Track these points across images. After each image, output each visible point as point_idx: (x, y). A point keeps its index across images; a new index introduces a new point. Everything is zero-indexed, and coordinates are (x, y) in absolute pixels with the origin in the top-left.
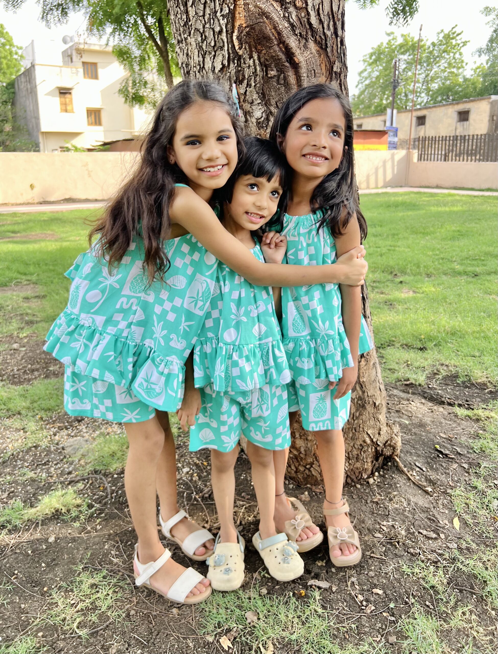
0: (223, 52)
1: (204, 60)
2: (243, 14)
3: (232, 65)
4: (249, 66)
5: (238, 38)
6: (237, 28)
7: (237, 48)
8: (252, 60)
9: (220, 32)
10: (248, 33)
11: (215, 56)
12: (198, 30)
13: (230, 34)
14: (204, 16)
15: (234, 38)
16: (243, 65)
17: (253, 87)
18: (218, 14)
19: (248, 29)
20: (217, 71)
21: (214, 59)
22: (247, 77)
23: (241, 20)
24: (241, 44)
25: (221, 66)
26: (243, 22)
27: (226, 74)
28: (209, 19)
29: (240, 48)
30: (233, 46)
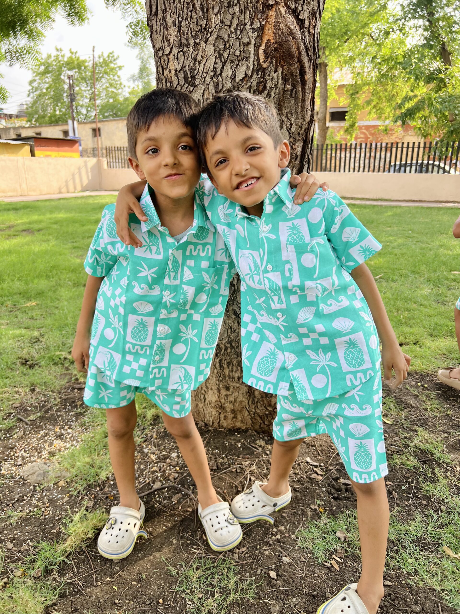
0: (248, 63)
1: (223, 68)
2: (272, 31)
3: (255, 76)
4: (272, 79)
5: (265, 52)
6: (265, 42)
7: (261, 60)
8: (276, 74)
9: (249, 43)
10: (276, 49)
11: (237, 65)
12: (222, 38)
13: (257, 46)
14: (230, 26)
15: (261, 51)
16: (267, 77)
17: (272, 98)
18: (248, 27)
19: (276, 45)
20: (237, 79)
21: (236, 67)
22: (268, 88)
23: (269, 35)
24: (267, 57)
25: (244, 76)
26: (271, 38)
27: (247, 83)
28: (236, 29)
29: (265, 62)
30: (258, 59)
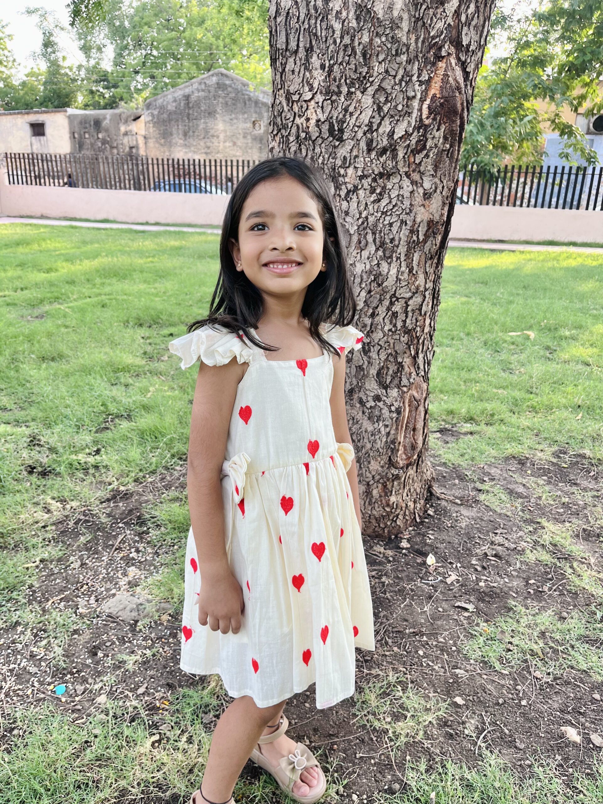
0: (409, 119)
1: (380, 124)
2: (439, 84)
3: (415, 134)
4: (434, 137)
5: (429, 107)
6: (430, 97)
7: (424, 116)
8: (438, 133)
9: (414, 97)
10: (442, 104)
11: (398, 120)
12: (384, 90)
13: (422, 101)
14: (395, 77)
15: (425, 106)
16: (428, 136)
17: (430, 158)
18: (415, 78)
19: (442, 101)
20: (396, 137)
21: (396, 124)
22: (428, 147)
23: (435, 89)
24: (430, 113)
25: (404, 133)
26: (437, 92)
27: (405, 141)
28: (401, 81)
29: (427, 118)
30: (421, 115)
